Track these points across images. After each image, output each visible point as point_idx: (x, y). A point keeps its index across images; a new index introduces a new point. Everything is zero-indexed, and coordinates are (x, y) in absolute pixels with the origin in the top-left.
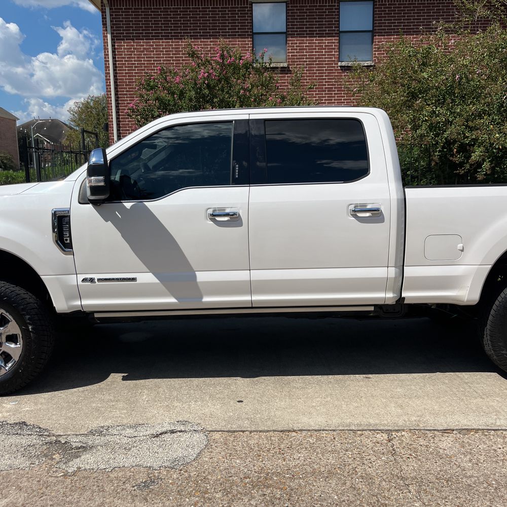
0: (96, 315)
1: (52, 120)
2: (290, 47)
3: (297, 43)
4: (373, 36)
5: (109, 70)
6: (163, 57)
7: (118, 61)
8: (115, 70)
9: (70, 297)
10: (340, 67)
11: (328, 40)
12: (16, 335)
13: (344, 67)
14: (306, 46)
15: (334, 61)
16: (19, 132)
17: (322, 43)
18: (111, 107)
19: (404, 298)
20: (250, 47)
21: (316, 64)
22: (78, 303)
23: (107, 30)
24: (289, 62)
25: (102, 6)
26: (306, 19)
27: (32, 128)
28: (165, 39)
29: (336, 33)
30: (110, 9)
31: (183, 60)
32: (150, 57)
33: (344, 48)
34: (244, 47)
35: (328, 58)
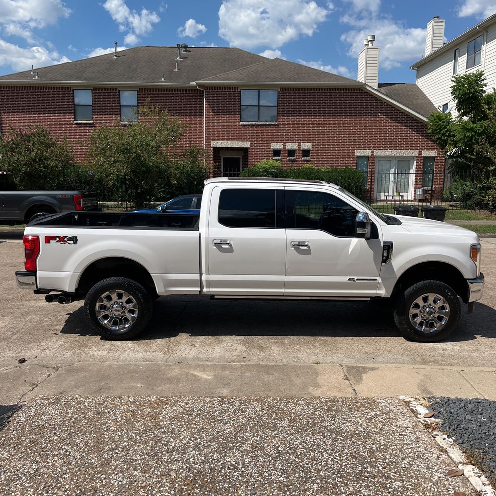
2: (94, 113)
3: (97, 111)
4: (138, 109)
10: (121, 124)
11: (114, 110)
14: (102, 113)
15: (117, 121)
17: (111, 111)
20: (73, 112)
21: (108, 122)
24: (94, 121)
26: (102, 98)
29: (118, 107)
34: (69, 112)
35: (114, 119)
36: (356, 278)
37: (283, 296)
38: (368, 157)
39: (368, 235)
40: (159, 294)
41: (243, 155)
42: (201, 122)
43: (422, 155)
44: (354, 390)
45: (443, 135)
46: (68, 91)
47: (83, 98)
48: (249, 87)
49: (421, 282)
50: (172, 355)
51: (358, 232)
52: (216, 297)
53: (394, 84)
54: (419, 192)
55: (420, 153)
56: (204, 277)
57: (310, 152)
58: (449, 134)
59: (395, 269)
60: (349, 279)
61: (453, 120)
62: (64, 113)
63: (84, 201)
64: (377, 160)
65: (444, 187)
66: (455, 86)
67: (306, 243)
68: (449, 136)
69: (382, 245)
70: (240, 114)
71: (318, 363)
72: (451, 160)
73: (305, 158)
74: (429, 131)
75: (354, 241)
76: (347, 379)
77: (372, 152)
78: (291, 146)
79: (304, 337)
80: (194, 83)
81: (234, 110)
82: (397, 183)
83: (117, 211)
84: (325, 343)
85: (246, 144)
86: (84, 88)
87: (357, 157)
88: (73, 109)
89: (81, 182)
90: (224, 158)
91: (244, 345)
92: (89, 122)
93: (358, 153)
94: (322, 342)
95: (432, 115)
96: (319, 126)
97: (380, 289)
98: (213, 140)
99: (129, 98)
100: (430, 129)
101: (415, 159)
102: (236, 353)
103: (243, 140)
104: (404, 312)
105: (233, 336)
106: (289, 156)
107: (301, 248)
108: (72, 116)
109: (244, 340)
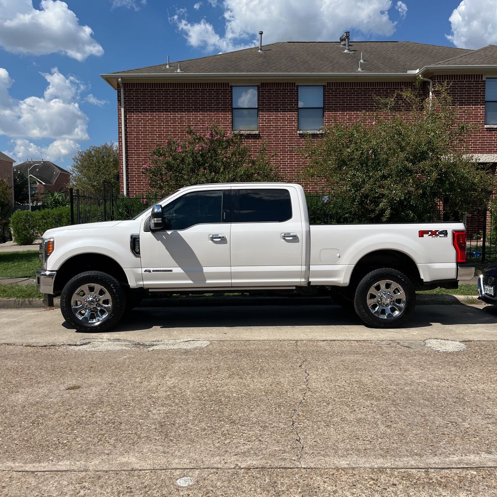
0: (150, 290)
1: (44, 162)
2: (261, 119)
3: (266, 116)
4: (324, 112)
5: (121, 135)
6: (164, 126)
7: (129, 128)
8: (126, 135)
9: (137, 280)
10: (299, 134)
11: (290, 114)
12: (108, 300)
13: (302, 134)
14: (273, 119)
15: (294, 130)
16: (15, 173)
17: (285, 116)
18: (122, 162)
19: (310, 282)
20: (230, 119)
21: (281, 132)
22: (142, 283)
23: (121, 105)
24: (260, 130)
25: (118, 87)
26: (273, 98)
27: (29, 170)
28: (165, 112)
29: (295, 109)
30: (124, 90)
31: (178, 128)
32: (153, 125)
33: (302, 120)
34: (225, 119)
35: (289, 128)
70: (485, 115)
81: (476, 109)
85: (494, 158)
103: (490, 152)
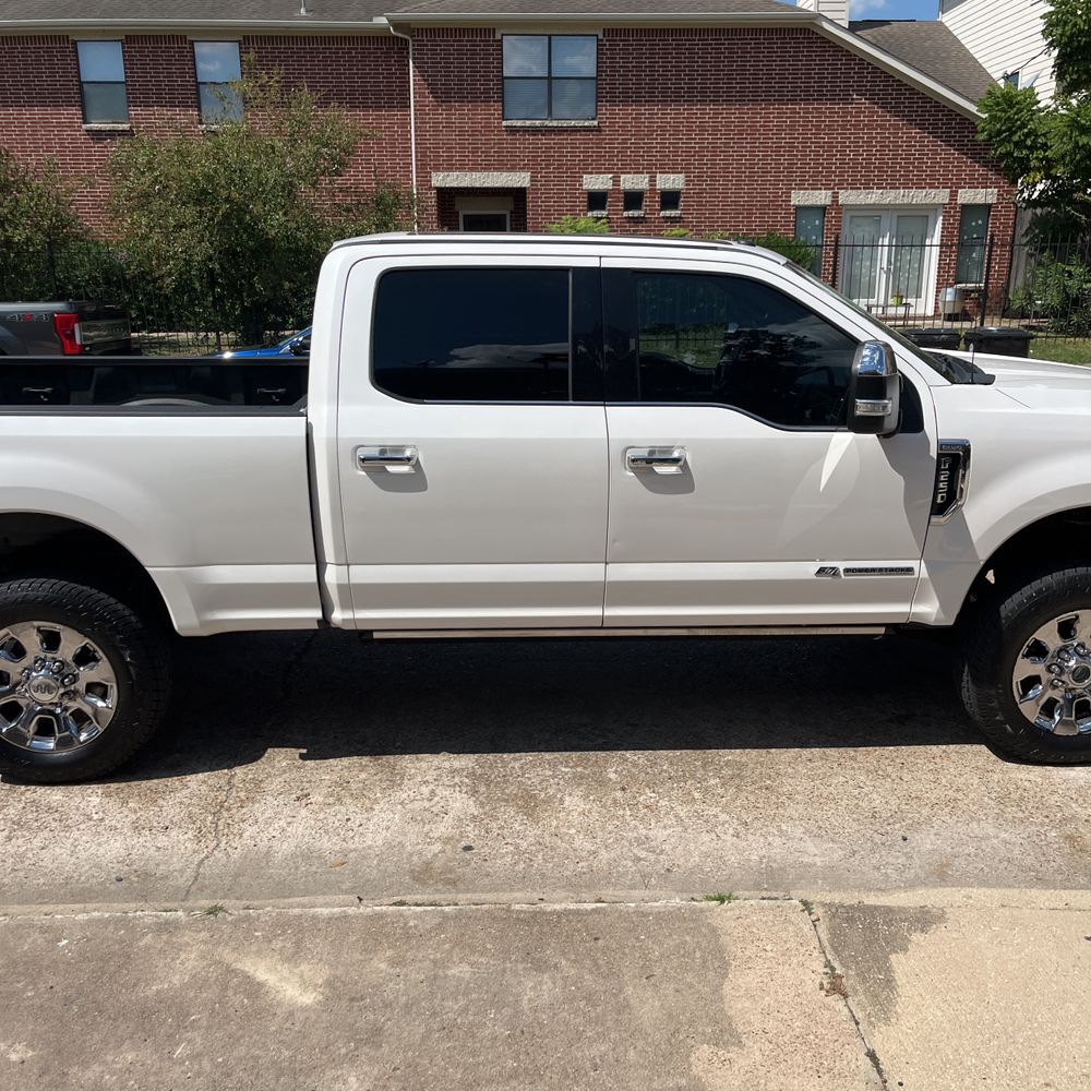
36: (841, 566)
37: (602, 628)
38: (823, 209)
39: (891, 423)
40: (182, 633)
41: (512, 208)
42: (405, 125)
43: (959, 202)
44: (872, 1055)
45: (1016, 144)
46: (62, 46)
47: (102, 64)
48: (525, 29)
49: (1058, 576)
50: (223, 845)
51: (858, 413)
52: (376, 635)
53: (887, 22)
54: (949, 295)
55: (953, 195)
56: (332, 575)
57: (678, 198)
58: (1034, 142)
59: (975, 534)
60: (821, 571)
61: (1041, 105)
62: (56, 105)
63: (83, 329)
64: (846, 217)
65: (1008, 282)
66: (1051, 13)
67: (676, 455)
68: (1032, 148)
69: (934, 453)
70: (503, 102)
71: (722, 900)
72: (1030, 212)
73: (668, 213)
74: (981, 137)
75: (841, 442)
76: (836, 987)
77: (835, 196)
78: (632, 182)
79: (671, 753)
80: (383, 21)
81: (487, 91)
82: (895, 272)
83: (195, 354)
84: (738, 776)
85: (521, 179)
86: (101, 35)
87: (798, 208)
88: (77, 94)
89: (108, 282)
90: (465, 216)
91: (474, 792)
92: (121, 127)
93: (799, 198)
94: (727, 772)
95: (990, 93)
96: (703, 130)
97: (921, 599)
98: (437, 168)
99: (217, 62)
100: (983, 131)
101: (941, 210)
102: (442, 829)
103: (513, 169)
104: (995, 673)
105: (440, 756)
106: (627, 208)
107: (661, 469)
108: (75, 111)
109: (474, 774)
